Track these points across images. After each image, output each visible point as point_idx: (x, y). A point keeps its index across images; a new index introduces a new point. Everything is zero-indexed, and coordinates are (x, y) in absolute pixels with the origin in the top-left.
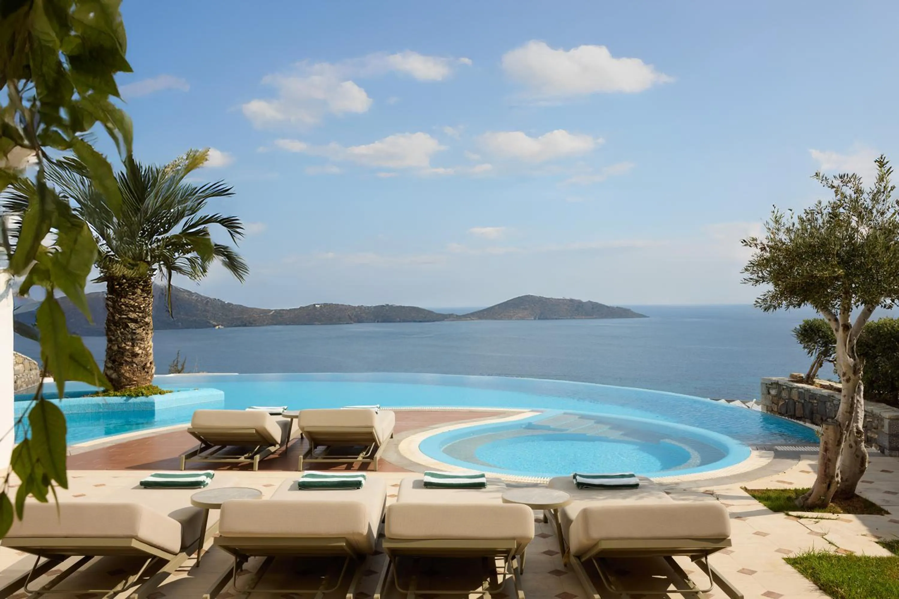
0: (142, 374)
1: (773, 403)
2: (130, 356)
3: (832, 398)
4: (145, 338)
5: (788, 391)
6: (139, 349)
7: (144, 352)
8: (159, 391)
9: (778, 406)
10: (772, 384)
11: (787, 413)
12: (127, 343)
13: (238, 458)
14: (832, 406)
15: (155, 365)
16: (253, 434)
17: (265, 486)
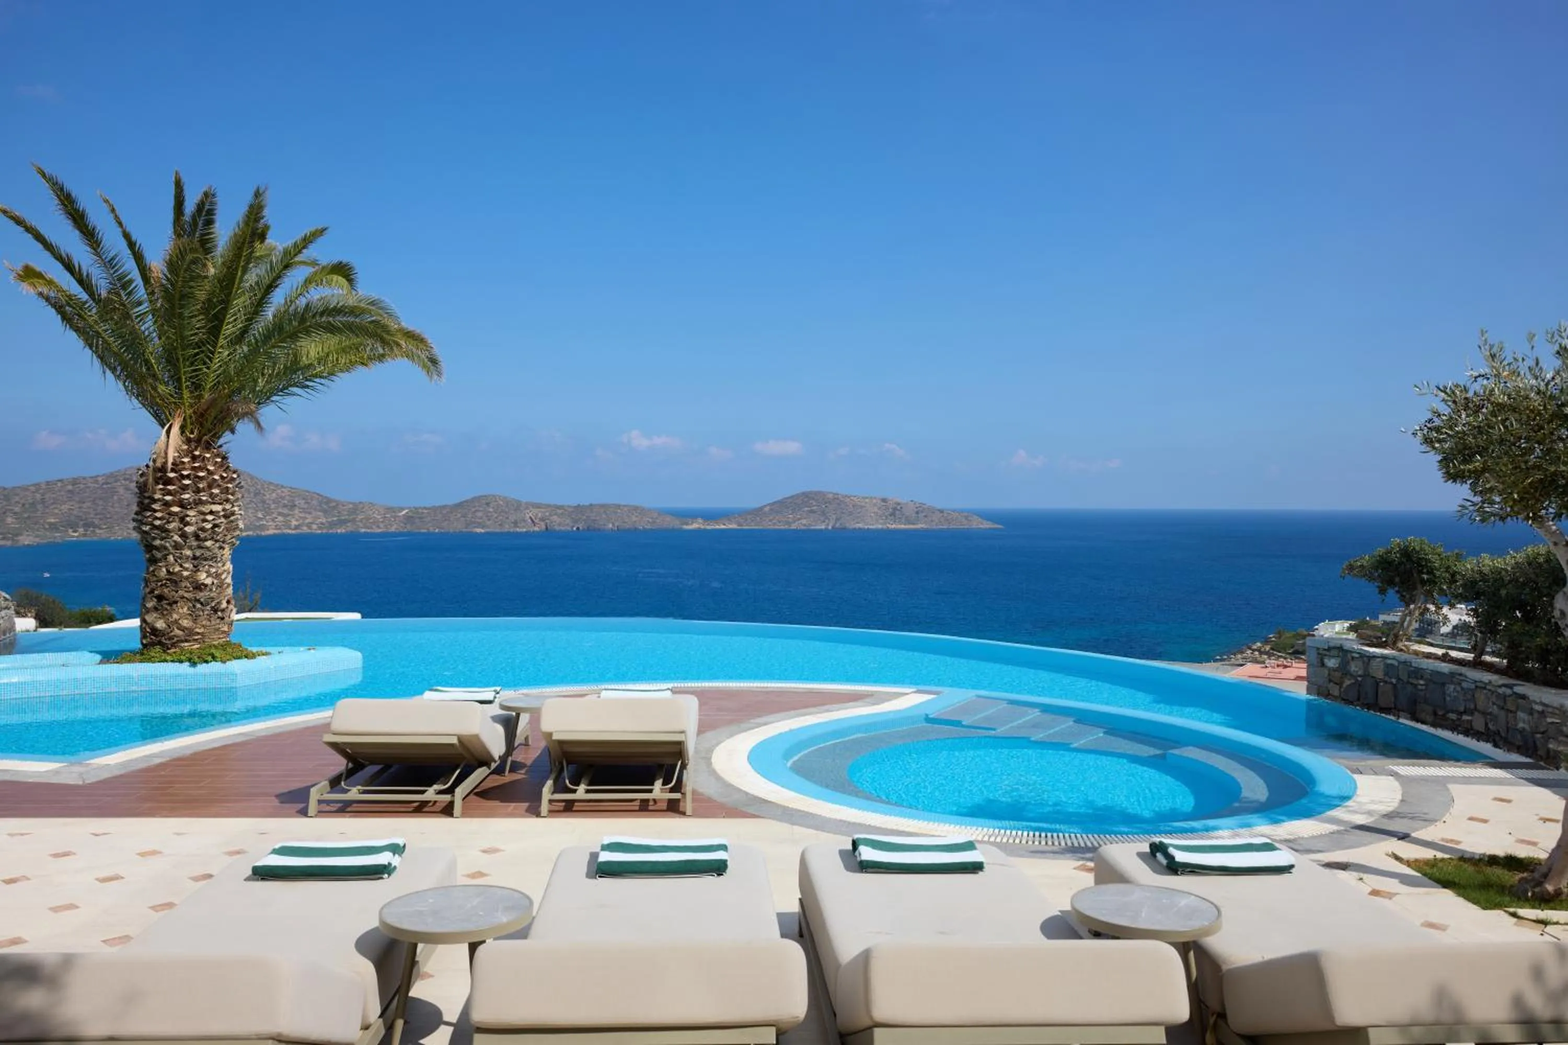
0: (213, 623)
1: (1330, 681)
2: (191, 589)
3: (1458, 677)
4: (219, 555)
5: (1364, 662)
6: (207, 577)
7: (215, 581)
8: (245, 652)
9: (1340, 687)
10: (1329, 649)
11: (1358, 699)
12: (184, 565)
13: (423, 792)
14: (1458, 692)
15: (235, 606)
16: (452, 745)
17: (484, 851)
